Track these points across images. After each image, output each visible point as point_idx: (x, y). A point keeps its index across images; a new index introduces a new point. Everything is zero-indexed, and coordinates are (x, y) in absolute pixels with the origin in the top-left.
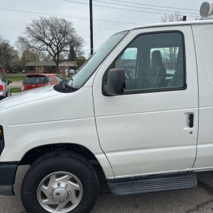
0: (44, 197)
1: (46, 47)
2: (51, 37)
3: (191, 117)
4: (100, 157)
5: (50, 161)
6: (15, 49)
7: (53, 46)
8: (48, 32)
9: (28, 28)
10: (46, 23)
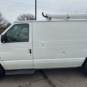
3: (30, 50)
9: (18, 18)
10: (25, 16)
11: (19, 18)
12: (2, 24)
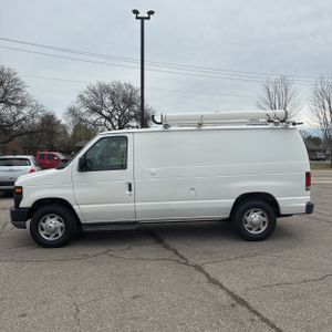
0: (43, 230)
1: (103, 120)
2: (111, 108)
3: (130, 185)
4: (75, 207)
5: (46, 208)
6: (63, 122)
7: (113, 120)
8: (107, 100)
9: (81, 96)
10: (105, 89)
11: (86, 95)
12: (24, 119)
